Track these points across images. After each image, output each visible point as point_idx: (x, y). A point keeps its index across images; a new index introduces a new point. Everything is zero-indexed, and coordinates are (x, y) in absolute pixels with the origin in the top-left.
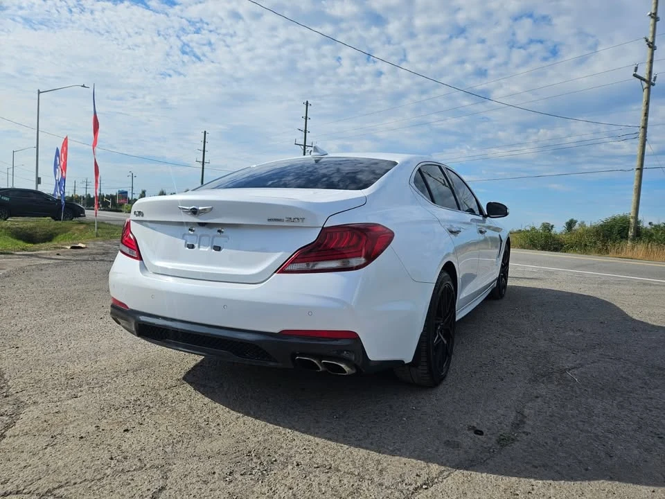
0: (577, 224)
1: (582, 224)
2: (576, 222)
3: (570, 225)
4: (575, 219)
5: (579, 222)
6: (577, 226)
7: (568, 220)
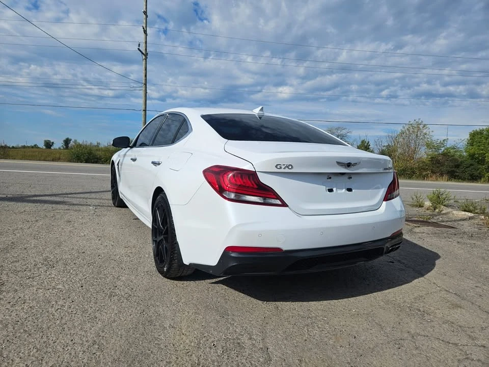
0: (71, 141)
1: (75, 141)
2: (71, 140)
3: (67, 142)
4: (70, 138)
5: (73, 140)
6: (72, 143)
7: (65, 139)
